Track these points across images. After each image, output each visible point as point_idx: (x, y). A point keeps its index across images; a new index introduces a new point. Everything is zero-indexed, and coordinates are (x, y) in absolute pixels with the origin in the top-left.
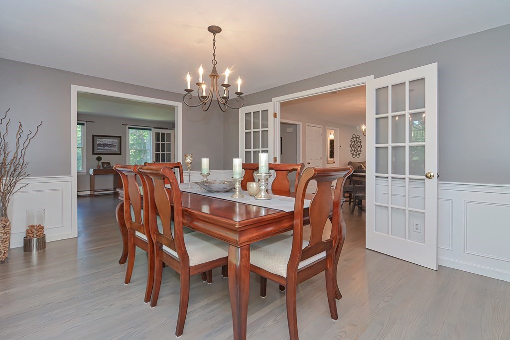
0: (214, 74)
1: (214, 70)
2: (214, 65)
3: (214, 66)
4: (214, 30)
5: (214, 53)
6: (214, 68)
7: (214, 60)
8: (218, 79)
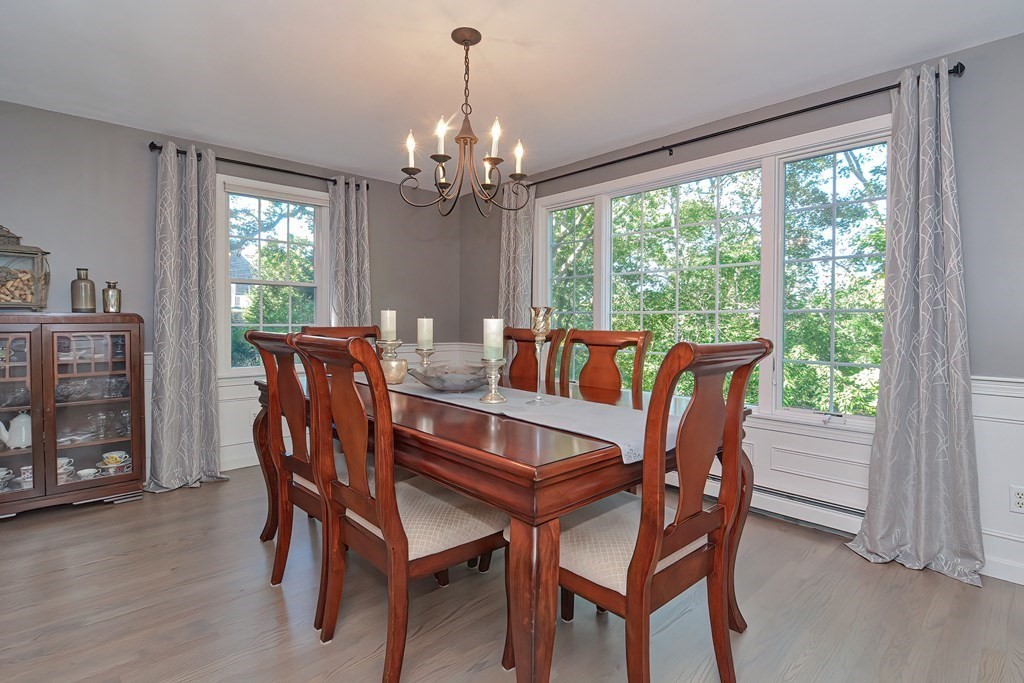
0: (466, 137)
1: (467, 127)
2: (467, 114)
3: (466, 118)
4: (466, 37)
5: (467, 88)
6: (466, 120)
7: (466, 103)
8: (475, 146)
